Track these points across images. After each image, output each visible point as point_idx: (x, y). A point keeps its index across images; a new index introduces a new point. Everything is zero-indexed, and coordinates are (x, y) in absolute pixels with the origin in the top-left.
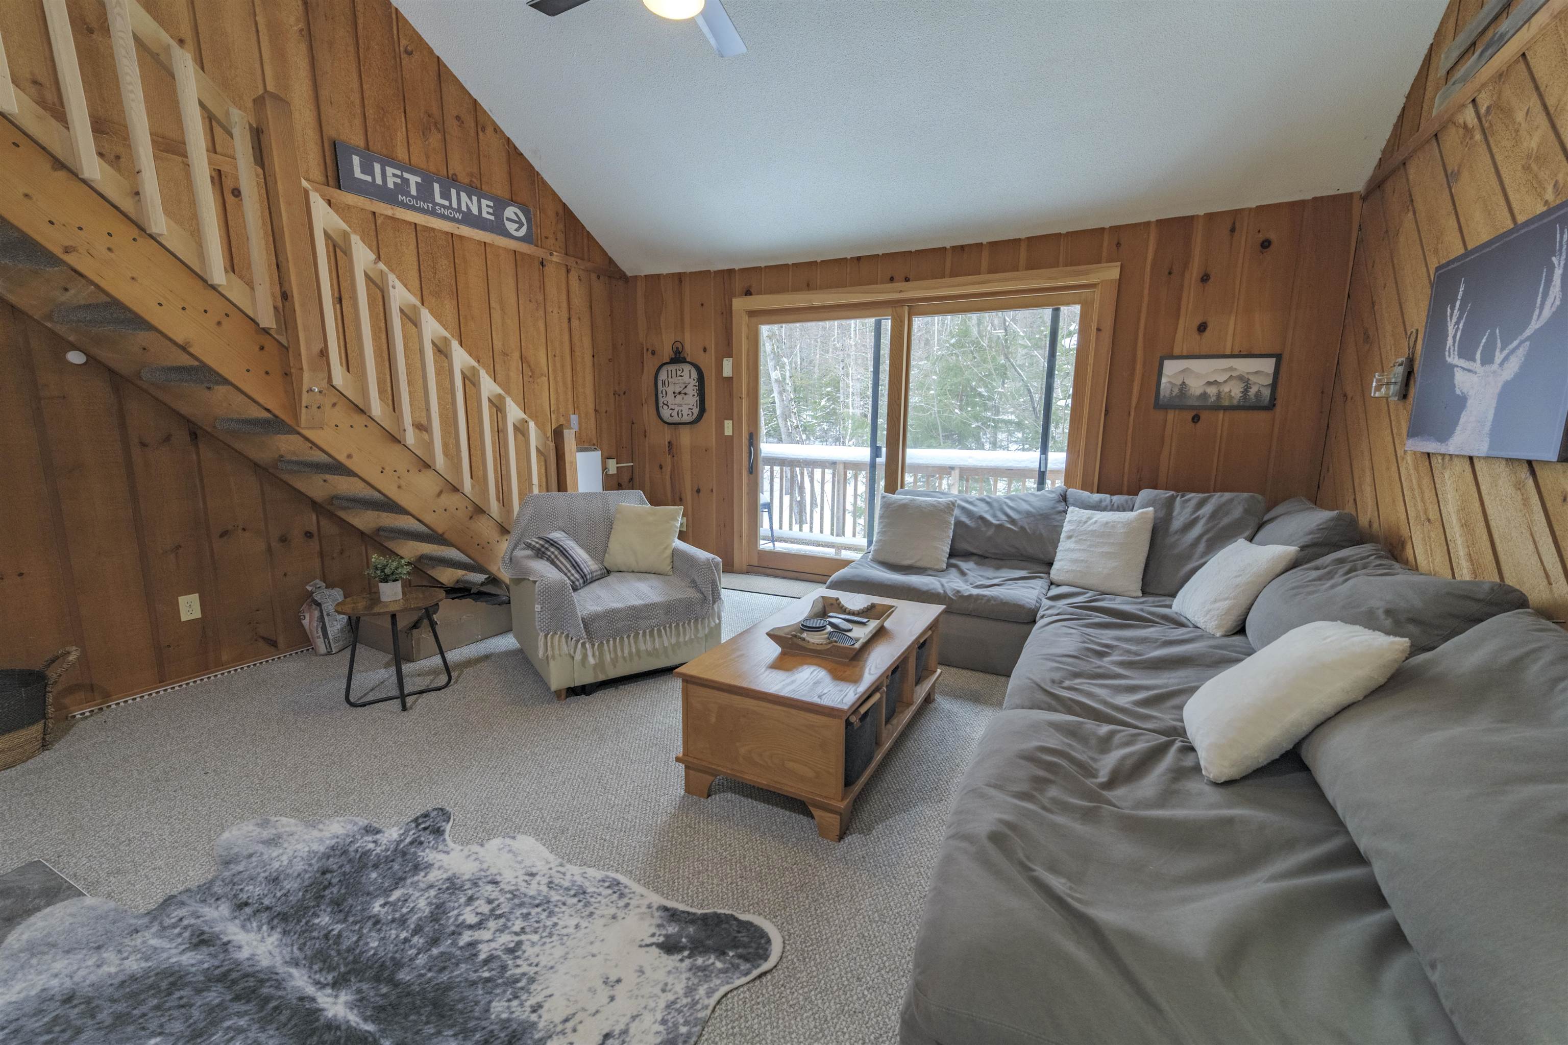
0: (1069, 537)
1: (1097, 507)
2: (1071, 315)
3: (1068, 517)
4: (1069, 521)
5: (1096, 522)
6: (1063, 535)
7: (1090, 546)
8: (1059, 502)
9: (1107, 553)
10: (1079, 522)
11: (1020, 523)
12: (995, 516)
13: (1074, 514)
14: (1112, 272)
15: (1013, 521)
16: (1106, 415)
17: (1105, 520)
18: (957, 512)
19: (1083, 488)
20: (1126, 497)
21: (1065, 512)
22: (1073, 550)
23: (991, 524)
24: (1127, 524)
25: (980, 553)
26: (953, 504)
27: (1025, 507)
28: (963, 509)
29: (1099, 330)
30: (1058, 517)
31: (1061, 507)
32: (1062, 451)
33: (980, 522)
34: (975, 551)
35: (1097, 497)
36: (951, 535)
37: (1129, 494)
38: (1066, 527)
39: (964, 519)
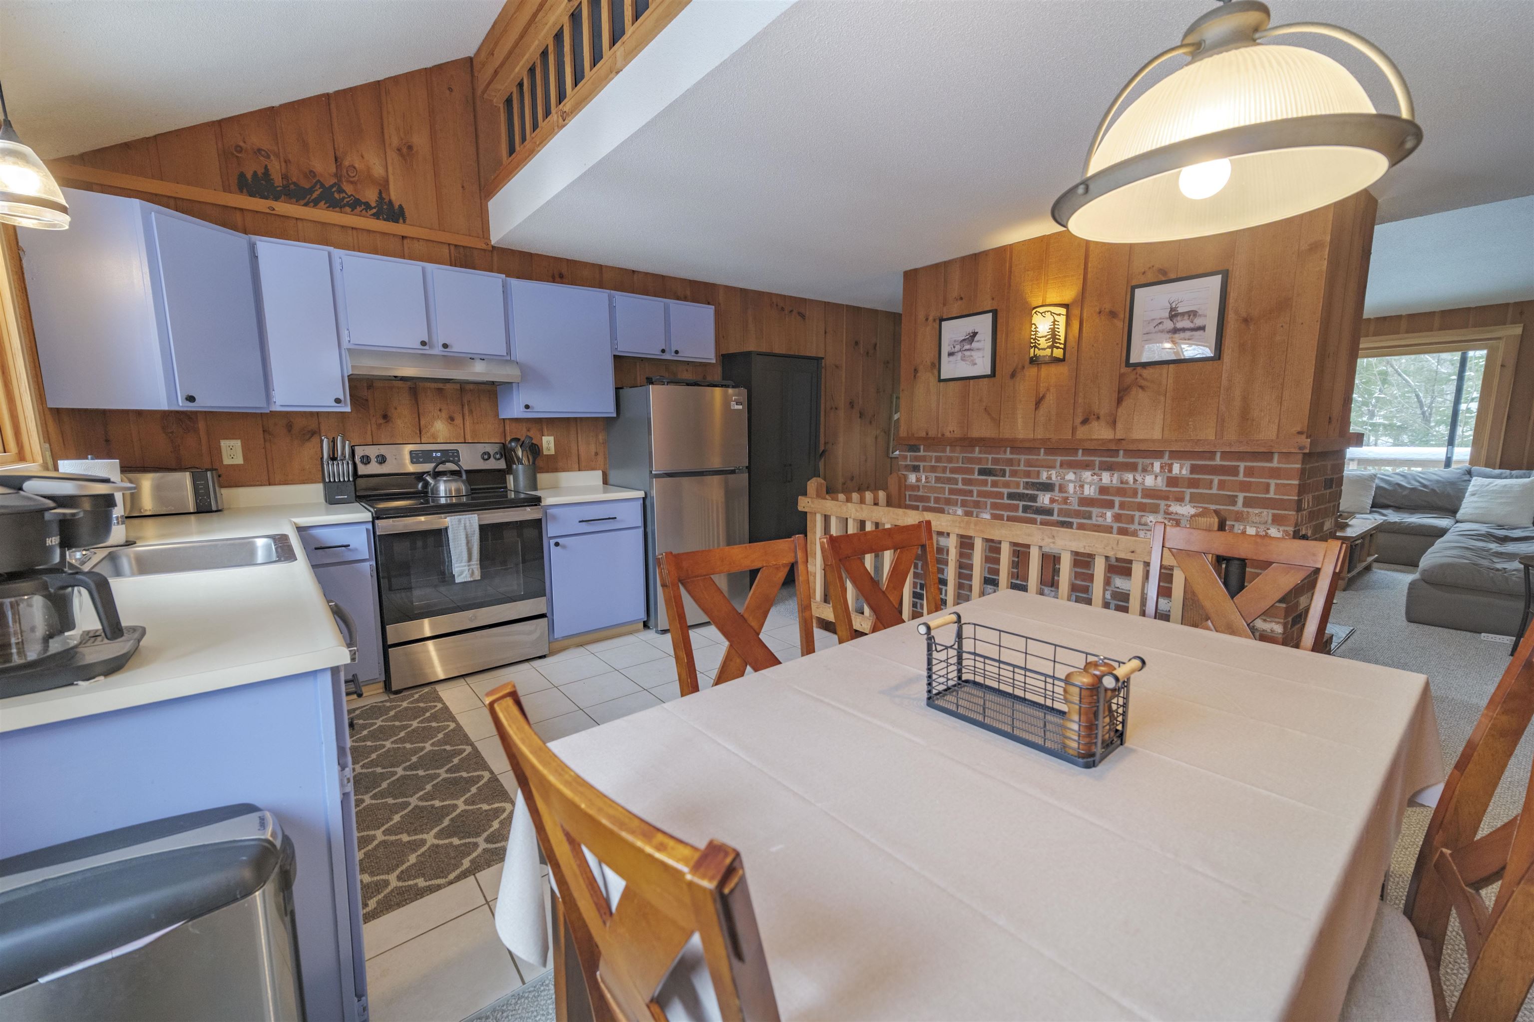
0: (1473, 495)
1: (1499, 477)
2: (1478, 357)
3: (1472, 483)
4: (1473, 486)
5: (1496, 485)
6: (1467, 494)
7: (1491, 499)
8: (1465, 474)
9: (1504, 503)
10: (1483, 485)
11: (1431, 487)
12: (1409, 483)
13: (1476, 481)
14: (1518, 330)
15: (1425, 486)
16: (1508, 419)
17: (1504, 484)
18: (1377, 481)
19: (1486, 466)
20: (1524, 471)
21: (1470, 481)
22: (1476, 502)
23: (1406, 488)
24: (1524, 485)
25: (1397, 505)
26: (1375, 475)
27: (1435, 477)
28: (1382, 479)
29: (1502, 366)
30: (1464, 484)
31: (1467, 477)
32: (1467, 446)
33: (1396, 486)
34: (1392, 504)
35: (1498, 471)
36: (1373, 494)
37: (1528, 469)
38: (1471, 489)
39: (1383, 485)
